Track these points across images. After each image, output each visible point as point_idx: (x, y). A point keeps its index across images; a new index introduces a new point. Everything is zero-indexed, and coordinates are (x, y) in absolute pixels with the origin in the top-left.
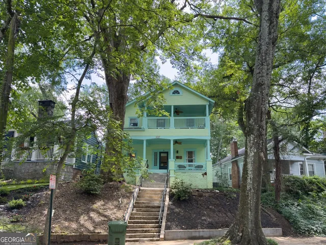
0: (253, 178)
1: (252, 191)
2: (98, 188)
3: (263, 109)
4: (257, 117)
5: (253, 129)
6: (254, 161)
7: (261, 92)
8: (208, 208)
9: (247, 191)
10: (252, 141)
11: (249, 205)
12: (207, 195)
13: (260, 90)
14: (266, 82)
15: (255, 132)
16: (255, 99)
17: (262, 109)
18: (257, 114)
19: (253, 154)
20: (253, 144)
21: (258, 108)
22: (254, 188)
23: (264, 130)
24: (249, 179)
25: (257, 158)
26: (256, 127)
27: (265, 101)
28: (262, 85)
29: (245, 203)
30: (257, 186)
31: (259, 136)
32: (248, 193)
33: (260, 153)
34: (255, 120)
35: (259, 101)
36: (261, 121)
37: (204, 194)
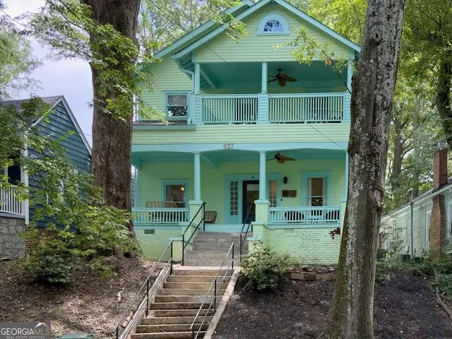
0: (357, 242)
1: (356, 267)
2: (67, 271)
3: (379, 98)
4: (367, 115)
5: (359, 143)
6: (358, 209)
7: (376, 60)
9: (345, 269)
10: (356, 168)
11: (349, 296)
13: (373, 56)
14: (386, 37)
15: (363, 150)
16: (364, 75)
17: (375, 100)
18: (367, 110)
19: (357, 194)
20: (358, 173)
21: (369, 95)
22: (358, 262)
23: (380, 143)
24: (350, 246)
25: (364, 203)
26: (365, 138)
27: (382, 81)
28: (378, 44)
29: (342, 292)
30: (364, 257)
31: (370, 156)
32: (347, 272)
33: (370, 192)
34: (362, 122)
35: (371, 81)
36: (374, 125)
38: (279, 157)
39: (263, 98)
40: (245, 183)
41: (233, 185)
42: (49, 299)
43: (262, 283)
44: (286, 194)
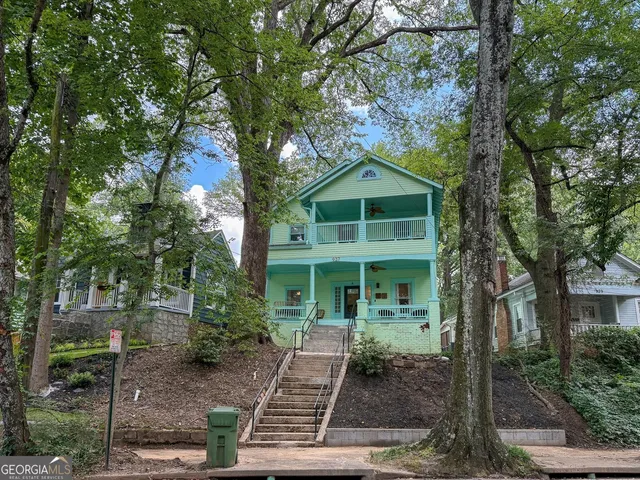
0: (474, 330)
1: (473, 355)
2: (217, 353)
3: (488, 201)
4: (477, 216)
5: (470, 240)
6: (474, 299)
7: (483, 170)
8: (420, 389)
9: (463, 356)
10: (469, 263)
11: (468, 382)
12: (423, 365)
13: (480, 167)
14: (491, 151)
15: (475, 245)
16: (472, 183)
17: (484, 203)
18: (477, 212)
19: (472, 286)
20: (471, 267)
21: (478, 199)
22: (476, 350)
23: (491, 240)
24: (467, 333)
25: (479, 294)
26: (476, 236)
27: (489, 187)
28: (484, 157)
29: (460, 379)
30: (482, 345)
31: (482, 251)
32: (465, 359)
33: (485, 284)
34: (472, 222)
35: (479, 187)
36: (484, 224)
37: (417, 364)
38: (373, 267)
39: (362, 224)
40: (346, 288)
41: (337, 290)
42: (202, 375)
43: (371, 368)
44: (378, 296)
